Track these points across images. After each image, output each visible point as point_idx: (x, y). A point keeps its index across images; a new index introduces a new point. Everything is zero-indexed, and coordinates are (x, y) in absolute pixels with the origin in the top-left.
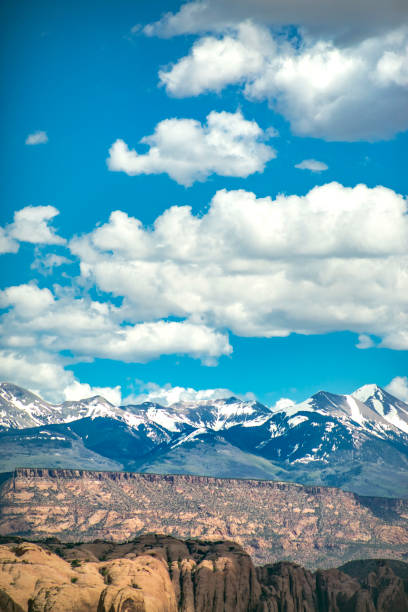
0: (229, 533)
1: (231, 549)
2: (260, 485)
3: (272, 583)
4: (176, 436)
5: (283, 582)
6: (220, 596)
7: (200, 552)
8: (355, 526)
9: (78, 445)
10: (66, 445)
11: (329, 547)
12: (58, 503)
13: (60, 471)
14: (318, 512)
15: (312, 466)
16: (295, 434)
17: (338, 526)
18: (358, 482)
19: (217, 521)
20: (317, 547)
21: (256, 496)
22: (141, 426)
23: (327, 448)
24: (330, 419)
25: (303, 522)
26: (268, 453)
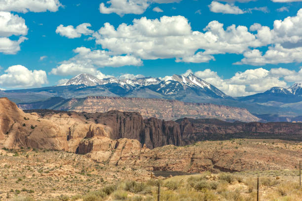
0: (148, 113)
1: (136, 114)
2: (156, 100)
3: (149, 123)
4: (134, 87)
5: (152, 123)
6: (132, 127)
7: (127, 115)
8: (183, 110)
9: (107, 90)
10: (104, 90)
11: (176, 116)
12: (99, 105)
13: (100, 97)
14: (172, 107)
15: (172, 95)
16: (167, 86)
17: (178, 111)
18: (185, 99)
19: (144, 110)
20: (172, 117)
21: (155, 103)
22: (125, 85)
23: (176, 90)
24: (177, 82)
25: (168, 110)
26: (160, 92)
